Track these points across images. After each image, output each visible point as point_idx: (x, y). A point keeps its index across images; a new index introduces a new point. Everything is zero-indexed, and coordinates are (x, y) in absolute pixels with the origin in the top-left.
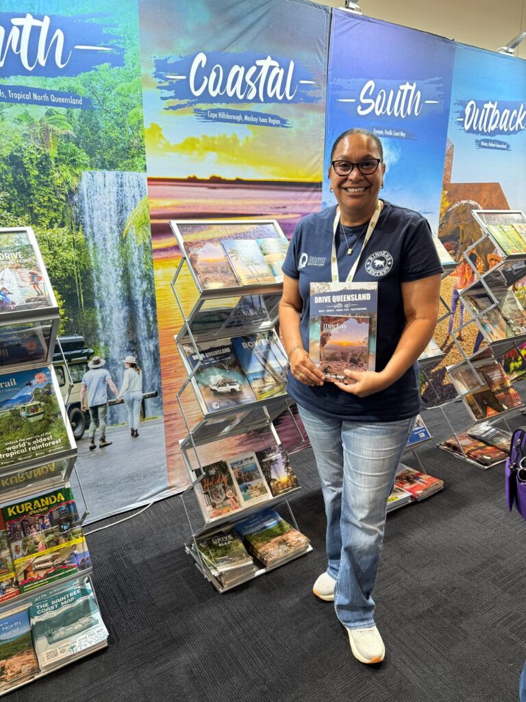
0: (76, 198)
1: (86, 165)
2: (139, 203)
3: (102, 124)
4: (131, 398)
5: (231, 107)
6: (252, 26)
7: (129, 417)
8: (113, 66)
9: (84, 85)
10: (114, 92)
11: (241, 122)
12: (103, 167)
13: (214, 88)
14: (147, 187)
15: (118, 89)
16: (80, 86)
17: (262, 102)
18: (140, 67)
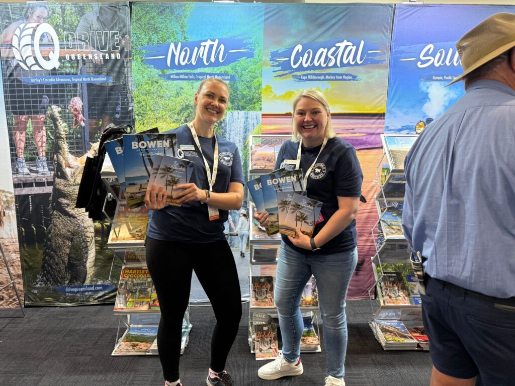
0: (223, 125)
1: (229, 108)
2: (255, 127)
3: (239, 88)
4: (242, 234)
5: (317, 72)
6: (334, 25)
7: (240, 244)
8: (247, 58)
9: (232, 69)
10: (247, 71)
11: (323, 80)
12: (238, 109)
13: (306, 63)
14: (261, 119)
15: (249, 69)
16: (230, 70)
17: (338, 67)
18: (262, 57)
